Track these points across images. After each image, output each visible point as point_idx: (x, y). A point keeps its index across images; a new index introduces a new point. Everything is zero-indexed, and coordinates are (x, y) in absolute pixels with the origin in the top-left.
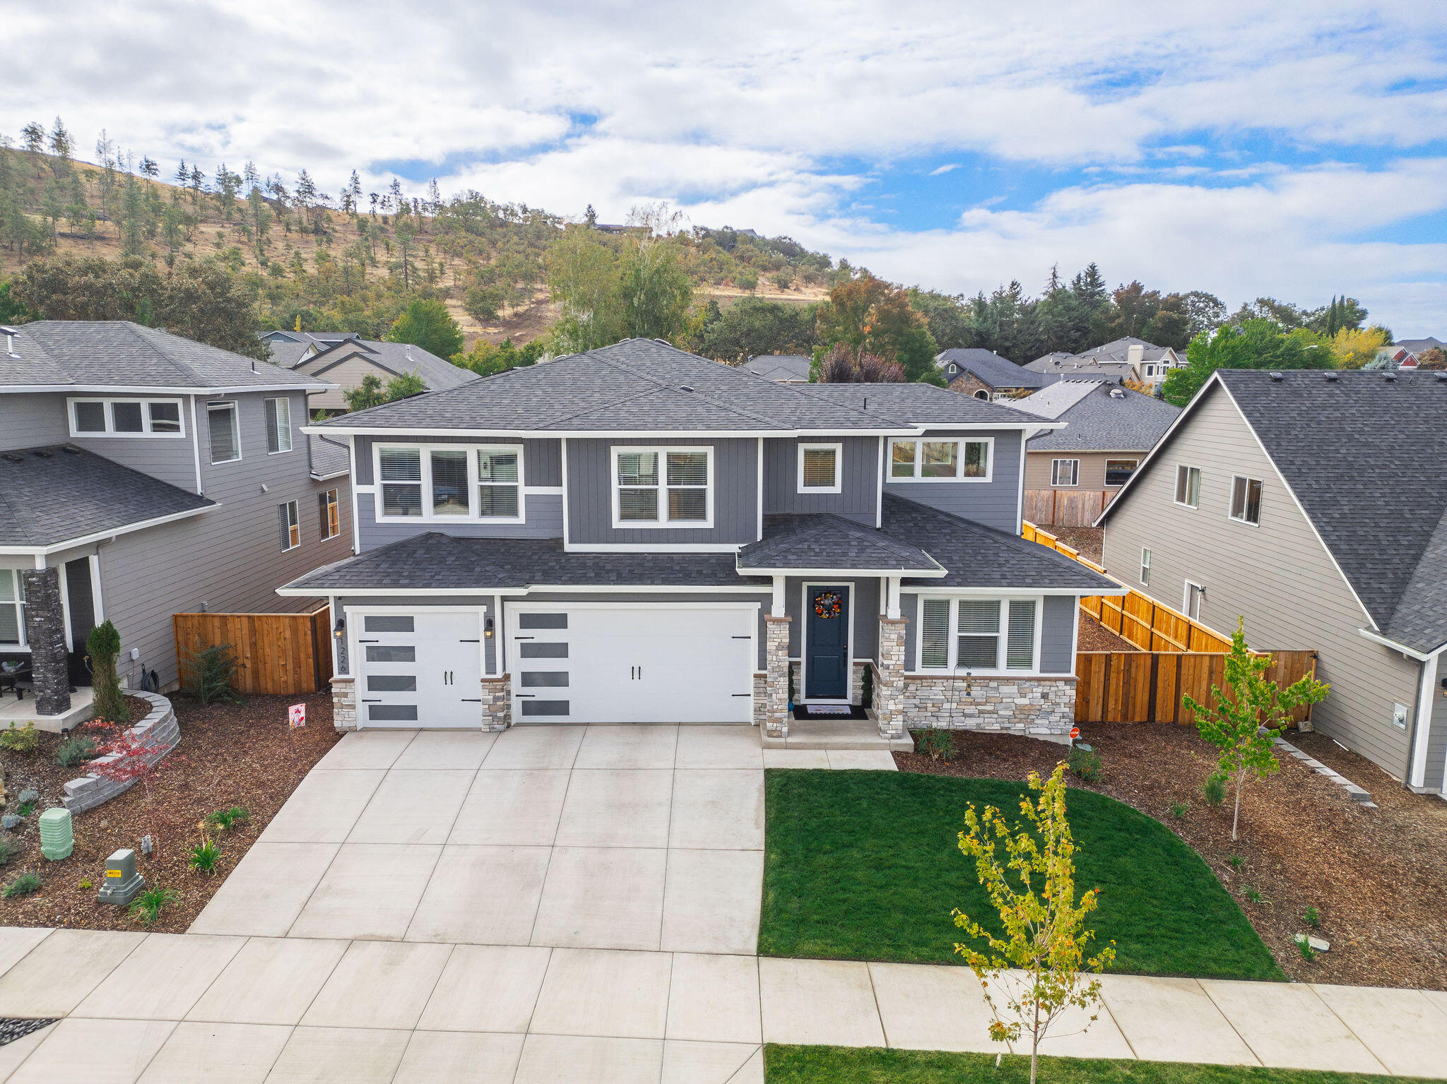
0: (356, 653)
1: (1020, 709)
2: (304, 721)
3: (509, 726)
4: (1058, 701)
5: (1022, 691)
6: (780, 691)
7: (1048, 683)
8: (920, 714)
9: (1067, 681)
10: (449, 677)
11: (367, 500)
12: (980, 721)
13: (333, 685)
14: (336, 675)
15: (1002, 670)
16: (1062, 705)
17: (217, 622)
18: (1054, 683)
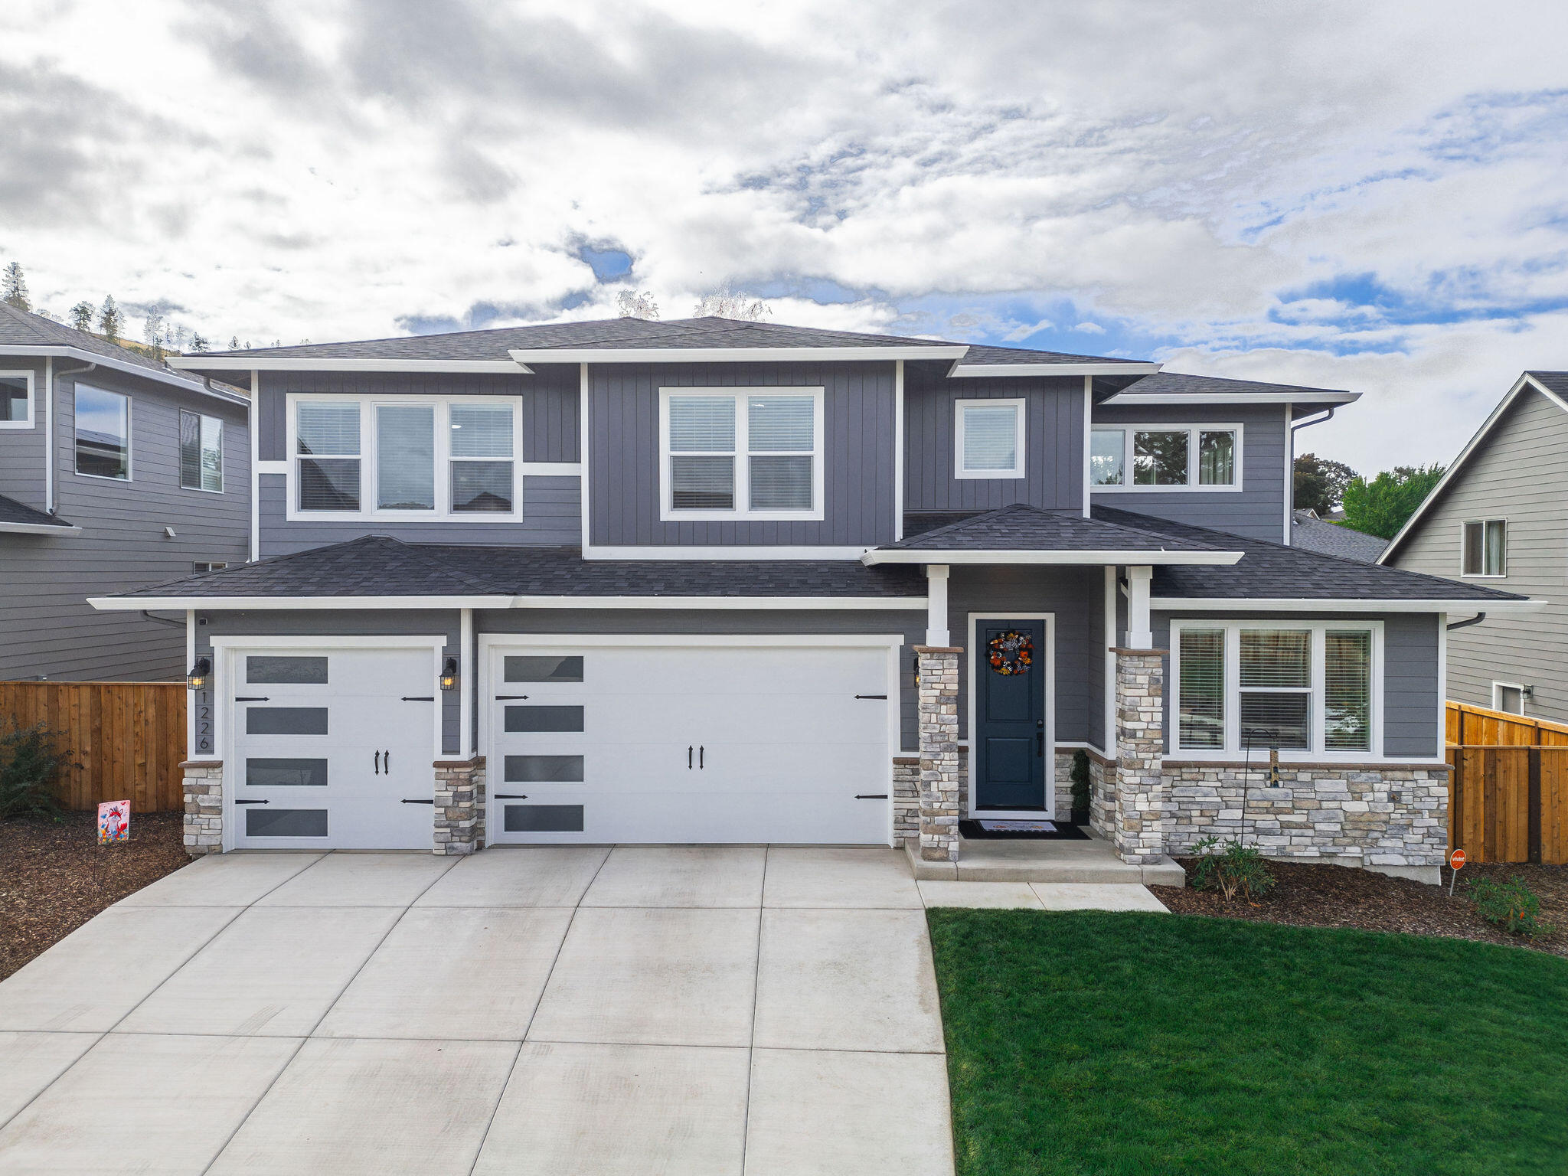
0: (229, 719)
1: (1354, 821)
2: (127, 832)
3: (481, 847)
4: (1417, 805)
5: (1354, 788)
6: (945, 777)
7: (1398, 775)
8: (1181, 829)
9: (1432, 771)
10: (382, 761)
11: (273, 485)
12: (1283, 841)
13: (187, 772)
14: (192, 756)
15: (1318, 753)
16: (1426, 815)
17: (43, 695)
18: (1409, 775)
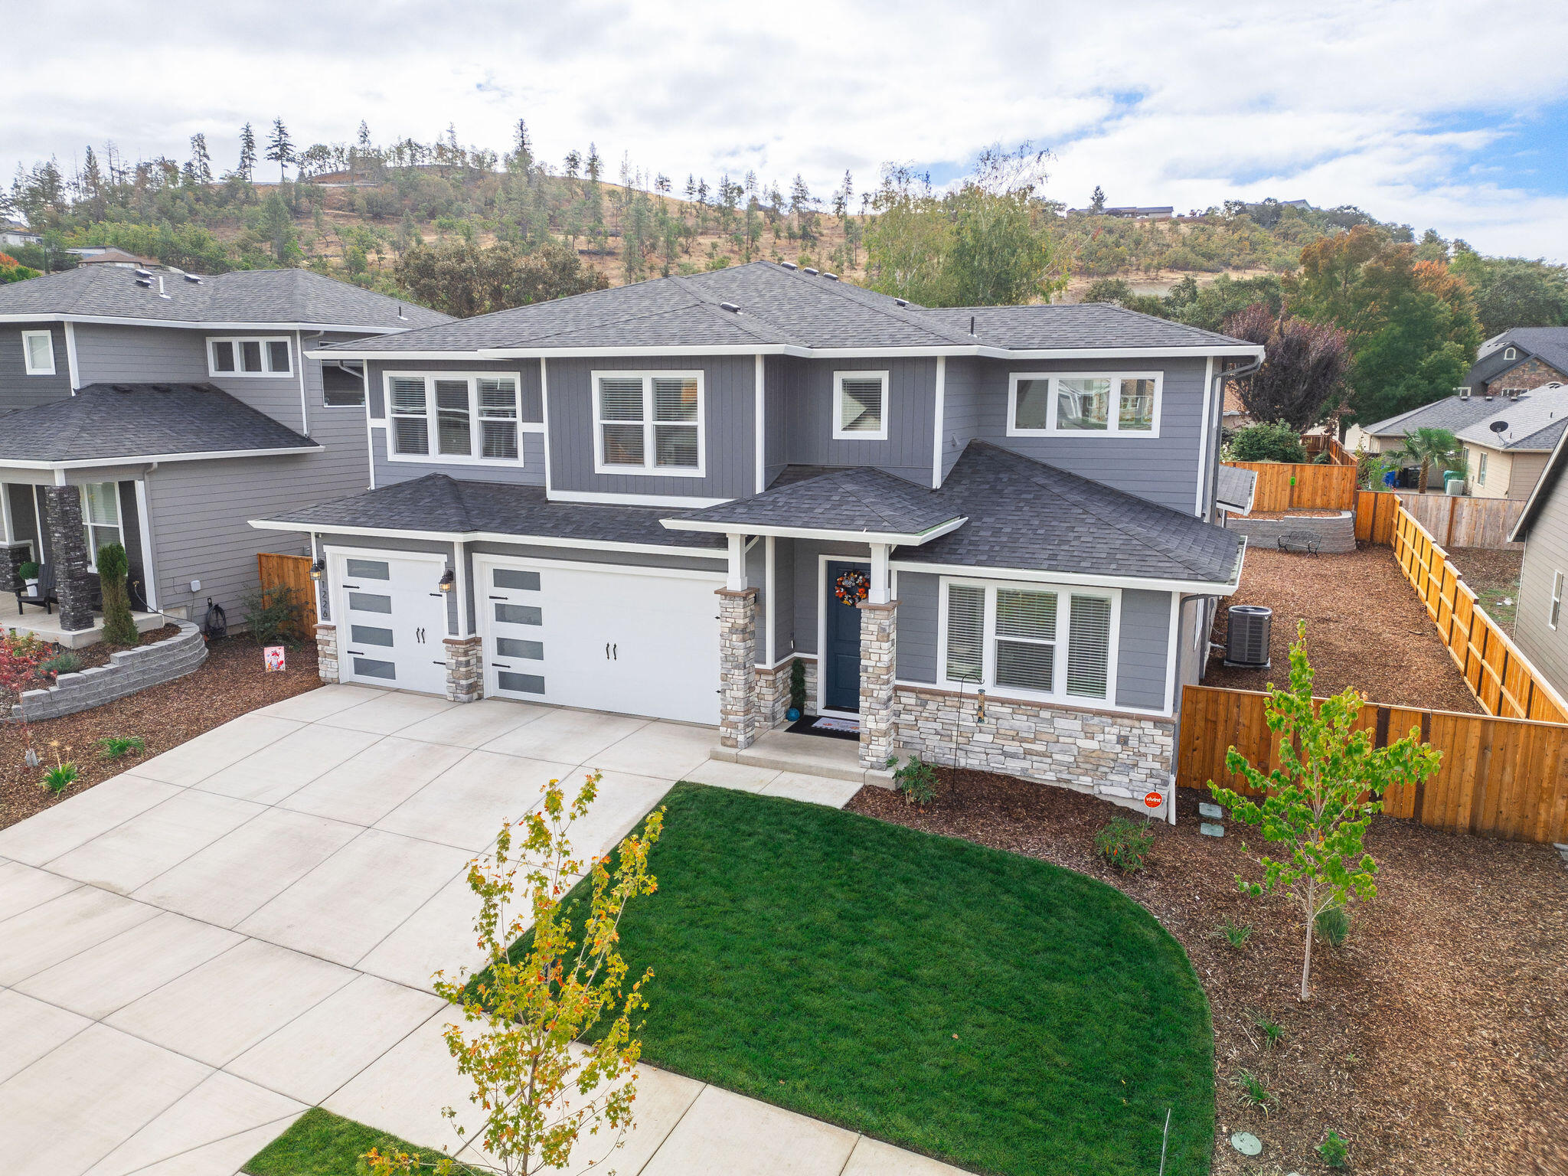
0: (339, 599)
1: (1086, 755)
2: (284, 665)
3: (480, 698)
4: (1142, 750)
5: (1087, 729)
6: (735, 687)
7: (1126, 722)
8: (943, 744)
9: (1158, 722)
10: (421, 634)
11: (379, 433)
12: (1026, 764)
13: (318, 631)
14: (321, 622)
15: (1059, 694)
16: (1150, 758)
18: (1136, 723)
